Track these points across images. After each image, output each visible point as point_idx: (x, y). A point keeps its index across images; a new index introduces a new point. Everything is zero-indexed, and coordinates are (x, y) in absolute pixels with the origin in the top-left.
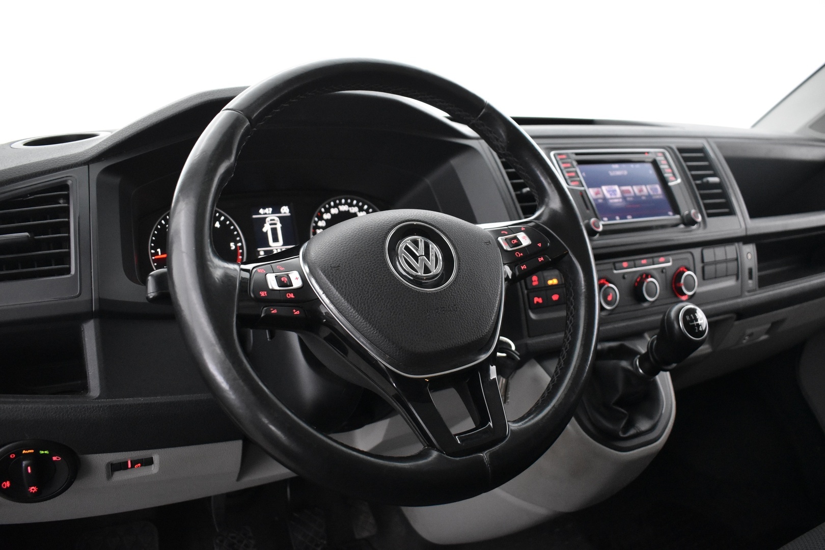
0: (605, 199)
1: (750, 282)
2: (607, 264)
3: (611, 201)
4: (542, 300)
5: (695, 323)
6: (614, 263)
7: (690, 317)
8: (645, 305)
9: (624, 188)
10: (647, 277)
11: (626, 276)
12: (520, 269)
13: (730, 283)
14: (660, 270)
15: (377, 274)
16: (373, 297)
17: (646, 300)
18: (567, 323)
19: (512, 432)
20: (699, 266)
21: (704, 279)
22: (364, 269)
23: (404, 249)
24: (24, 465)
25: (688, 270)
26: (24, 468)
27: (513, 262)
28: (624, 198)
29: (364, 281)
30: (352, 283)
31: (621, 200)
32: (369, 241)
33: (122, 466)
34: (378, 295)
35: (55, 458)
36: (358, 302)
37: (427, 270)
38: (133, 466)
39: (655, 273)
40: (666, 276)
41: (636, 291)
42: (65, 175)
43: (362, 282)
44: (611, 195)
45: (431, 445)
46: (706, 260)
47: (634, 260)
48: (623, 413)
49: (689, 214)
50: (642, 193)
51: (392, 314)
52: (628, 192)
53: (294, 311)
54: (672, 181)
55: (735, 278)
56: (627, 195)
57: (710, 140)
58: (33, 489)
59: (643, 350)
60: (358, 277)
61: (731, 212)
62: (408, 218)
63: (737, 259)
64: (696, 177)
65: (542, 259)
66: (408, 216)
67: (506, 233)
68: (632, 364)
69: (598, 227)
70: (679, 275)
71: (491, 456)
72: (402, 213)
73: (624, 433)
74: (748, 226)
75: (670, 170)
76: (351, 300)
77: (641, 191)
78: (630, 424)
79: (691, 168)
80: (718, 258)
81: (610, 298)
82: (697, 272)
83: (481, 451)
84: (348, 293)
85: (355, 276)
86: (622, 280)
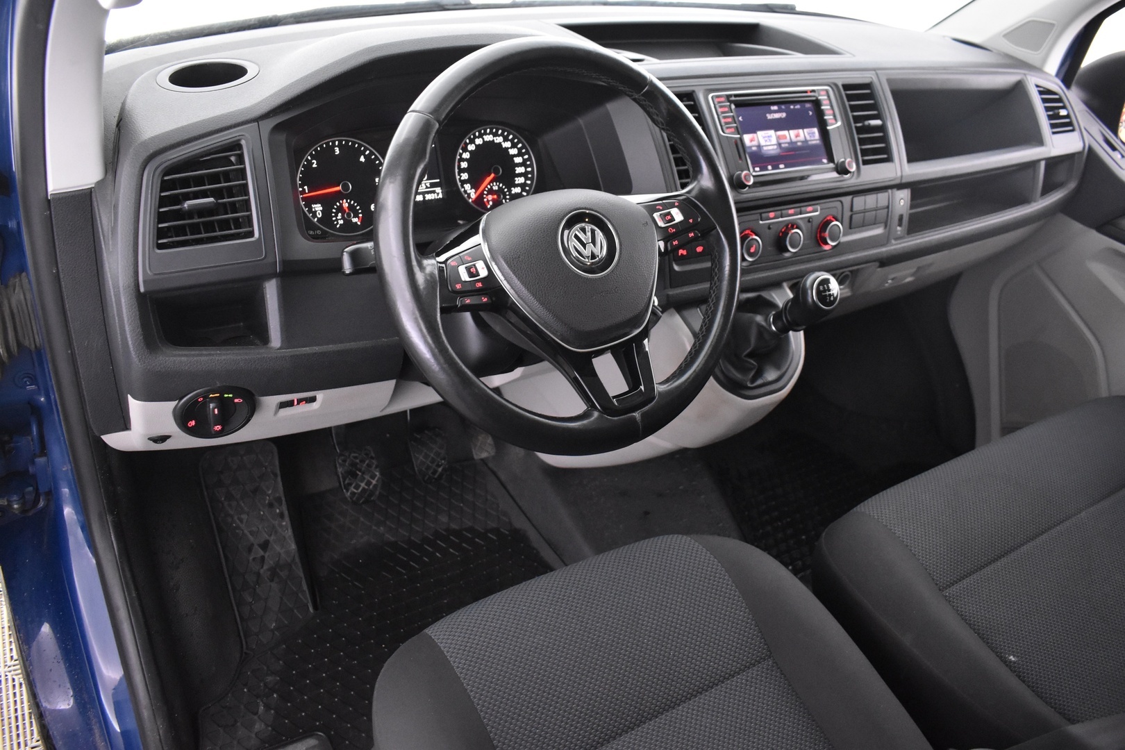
0: (759, 146)
1: (899, 228)
2: (752, 216)
3: (765, 148)
4: (687, 252)
5: (827, 293)
6: (761, 214)
7: (824, 288)
8: (787, 255)
9: (780, 133)
10: (792, 227)
11: (771, 226)
12: (672, 244)
13: (878, 231)
14: (807, 220)
17: (788, 251)
18: (710, 293)
19: (659, 393)
20: (847, 214)
21: (850, 228)
23: (574, 237)
24: (211, 407)
25: (837, 220)
26: (211, 410)
27: (667, 238)
28: (779, 144)
31: (775, 147)
33: (290, 404)
35: (236, 401)
37: (593, 256)
38: (298, 404)
39: (801, 223)
40: (812, 226)
41: (779, 242)
42: (238, 134)
44: (766, 141)
45: (593, 406)
46: (855, 209)
47: (781, 210)
48: (753, 364)
49: (844, 162)
50: (799, 139)
52: (785, 137)
53: (483, 298)
54: (832, 124)
55: (883, 225)
56: (781, 141)
57: (878, 72)
58: (218, 428)
59: (780, 304)
61: (889, 159)
63: (888, 207)
64: (857, 119)
65: (692, 234)
67: (661, 208)
68: (766, 320)
69: (749, 181)
70: (825, 224)
71: (643, 415)
73: (752, 382)
74: (904, 174)
75: (831, 112)
77: (797, 136)
78: (759, 373)
79: (854, 108)
80: (868, 207)
81: (752, 250)
82: (844, 223)
83: (634, 411)
86: (768, 231)
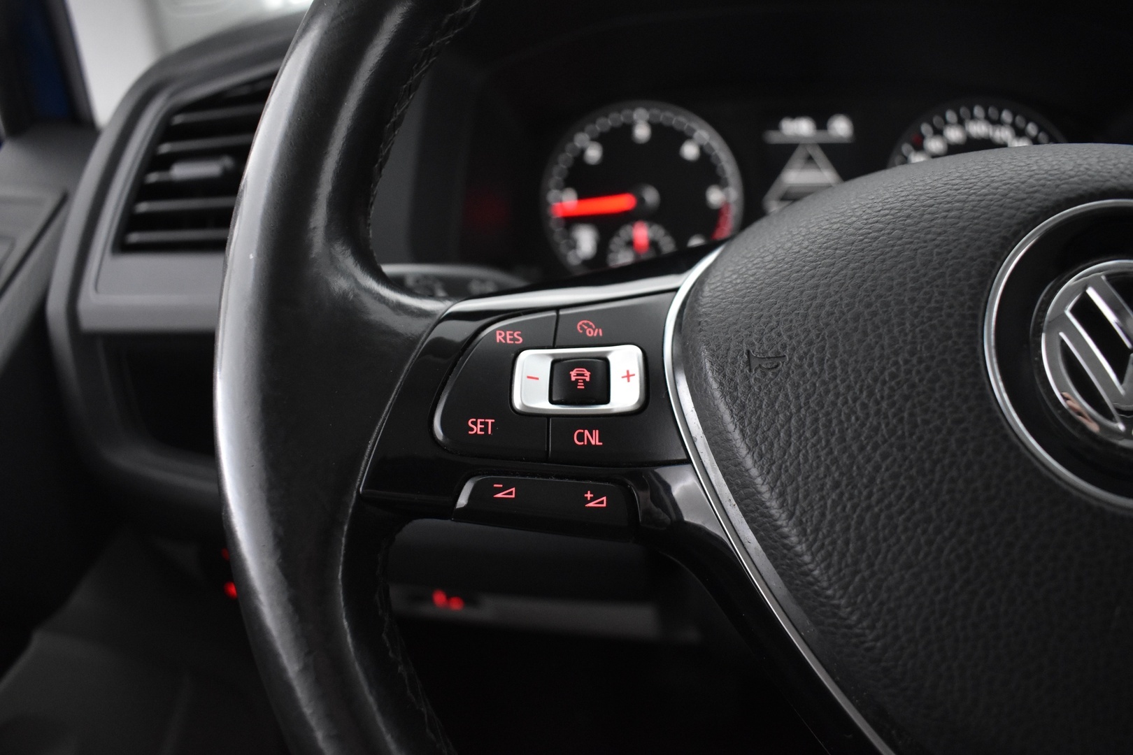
15: (926, 411)
16: (890, 506)
22: (875, 380)
23: (1073, 311)
29: (866, 431)
30: (815, 432)
32: (925, 264)
34: (911, 500)
36: (823, 515)
43: (857, 436)
51: (957, 586)
53: (589, 495)
60: (845, 410)
62: (1112, 183)
66: (1115, 172)
72: (1094, 160)
76: (796, 501)
84: (791, 470)
85: (834, 404)
